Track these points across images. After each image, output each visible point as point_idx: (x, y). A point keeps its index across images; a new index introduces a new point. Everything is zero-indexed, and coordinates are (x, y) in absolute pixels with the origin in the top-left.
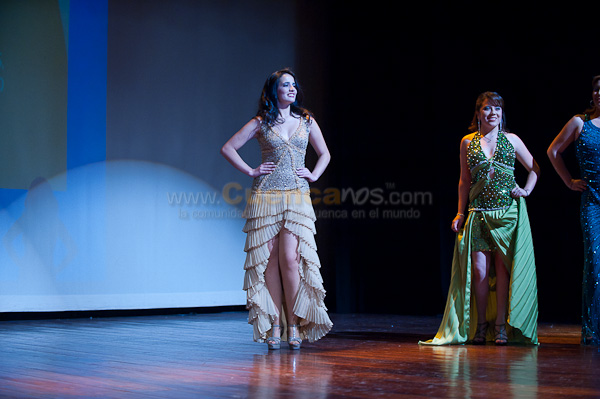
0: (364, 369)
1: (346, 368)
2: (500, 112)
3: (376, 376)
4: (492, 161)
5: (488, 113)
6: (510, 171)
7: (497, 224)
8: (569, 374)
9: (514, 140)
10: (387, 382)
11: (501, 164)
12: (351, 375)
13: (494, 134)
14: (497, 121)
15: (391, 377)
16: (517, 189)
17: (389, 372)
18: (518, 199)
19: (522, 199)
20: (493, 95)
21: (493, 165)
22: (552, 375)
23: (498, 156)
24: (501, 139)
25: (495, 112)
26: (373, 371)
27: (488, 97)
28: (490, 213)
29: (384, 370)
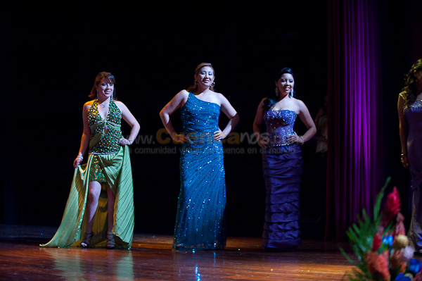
0: (17, 264)
1: (6, 263)
2: (112, 87)
3: (25, 269)
4: (106, 121)
5: (105, 87)
6: (118, 127)
7: (109, 163)
8: (161, 270)
9: (121, 106)
10: (32, 273)
11: (112, 123)
12: (8, 268)
13: (107, 102)
14: (110, 94)
15: (35, 270)
16: (123, 140)
17: (35, 266)
18: (124, 147)
19: (126, 147)
20: (109, 75)
21: (107, 124)
22: (149, 271)
23: (111, 118)
24: (112, 105)
25: (109, 87)
26: (24, 265)
27: (105, 76)
28: (105, 156)
29: (31, 265)
